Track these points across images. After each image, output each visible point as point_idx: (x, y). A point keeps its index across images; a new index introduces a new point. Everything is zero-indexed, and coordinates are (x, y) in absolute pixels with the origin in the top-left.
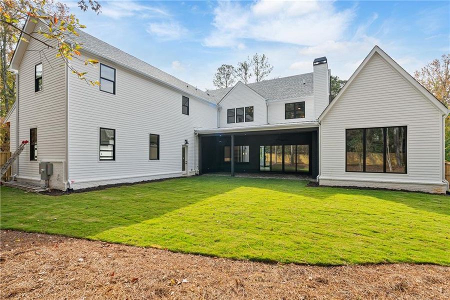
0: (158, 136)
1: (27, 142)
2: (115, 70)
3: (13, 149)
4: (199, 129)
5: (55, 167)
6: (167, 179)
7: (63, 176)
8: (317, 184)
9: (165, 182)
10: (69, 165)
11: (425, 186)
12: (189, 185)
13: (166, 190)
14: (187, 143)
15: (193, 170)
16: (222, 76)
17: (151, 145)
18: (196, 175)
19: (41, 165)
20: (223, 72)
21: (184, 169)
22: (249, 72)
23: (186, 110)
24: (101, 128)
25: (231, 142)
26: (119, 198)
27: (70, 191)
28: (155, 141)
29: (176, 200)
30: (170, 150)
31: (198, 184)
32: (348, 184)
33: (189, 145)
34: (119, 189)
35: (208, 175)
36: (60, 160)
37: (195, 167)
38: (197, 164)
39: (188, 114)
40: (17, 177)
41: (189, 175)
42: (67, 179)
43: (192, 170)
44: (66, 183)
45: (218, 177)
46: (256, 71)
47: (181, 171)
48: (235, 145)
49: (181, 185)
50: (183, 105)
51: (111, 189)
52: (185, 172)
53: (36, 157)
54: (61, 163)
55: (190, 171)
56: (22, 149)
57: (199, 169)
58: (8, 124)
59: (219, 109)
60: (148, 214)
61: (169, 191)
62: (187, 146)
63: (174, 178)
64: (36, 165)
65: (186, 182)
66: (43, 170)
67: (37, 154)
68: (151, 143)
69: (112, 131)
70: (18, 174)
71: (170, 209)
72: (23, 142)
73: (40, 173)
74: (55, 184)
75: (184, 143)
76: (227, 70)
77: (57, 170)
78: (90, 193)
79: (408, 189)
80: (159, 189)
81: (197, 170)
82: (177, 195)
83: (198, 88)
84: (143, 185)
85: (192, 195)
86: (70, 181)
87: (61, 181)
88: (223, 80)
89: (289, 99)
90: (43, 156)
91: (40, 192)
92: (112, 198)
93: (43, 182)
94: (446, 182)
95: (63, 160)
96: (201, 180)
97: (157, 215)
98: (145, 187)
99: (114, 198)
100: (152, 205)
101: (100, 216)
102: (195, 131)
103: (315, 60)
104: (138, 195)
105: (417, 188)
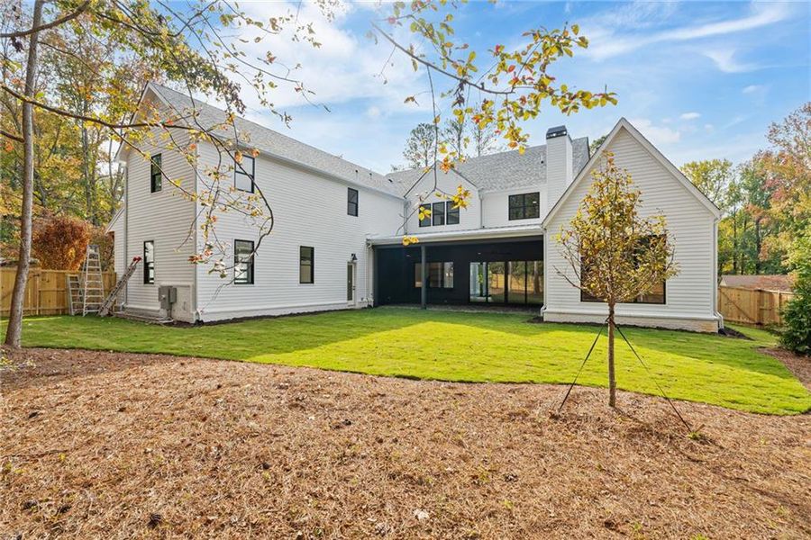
0: (313, 248)
1: (140, 259)
2: (254, 159)
3: (119, 268)
4: (374, 238)
5: (180, 291)
6: (325, 311)
7: (191, 303)
8: (540, 320)
9: (321, 315)
10: (198, 289)
11: (689, 322)
12: (354, 319)
13: (322, 324)
14: (354, 258)
15: (365, 300)
16: (418, 143)
17: (303, 262)
18: (369, 306)
19: (161, 290)
20: (420, 136)
21: (350, 298)
22: (464, 135)
23: (353, 209)
24: (236, 240)
25: (421, 256)
26: (263, 331)
27: (200, 323)
28: (307, 255)
29: (334, 335)
30: (330, 268)
31: (368, 319)
32: (584, 320)
33: (358, 261)
34: (260, 323)
35: (387, 307)
36: (186, 283)
37: (368, 295)
38: (371, 291)
39: (357, 215)
40: (125, 306)
41: (358, 306)
42: (195, 308)
43: (362, 299)
44: (194, 313)
45: (402, 310)
46: (477, 132)
47: (346, 301)
48: (428, 261)
49: (344, 319)
50: (349, 202)
51: (250, 322)
52: (351, 302)
53: (153, 279)
54: (189, 286)
55: (360, 300)
56: (134, 269)
57: (374, 298)
58: (112, 234)
59: (407, 205)
60: (300, 346)
61: (325, 325)
62: (355, 264)
63: (335, 310)
64: (153, 291)
65: (351, 315)
66: (164, 296)
67: (155, 274)
68: (302, 258)
69: (250, 244)
70: (126, 303)
71: (325, 342)
72: (135, 259)
73: (159, 299)
74: (179, 314)
75: (350, 259)
76: (427, 132)
77: (182, 296)
78: (224, 326)
79: (666, 327)
80: (313, 324)
81: (371, 299)
82: (336, 330)
83: (373, 170)
84: (292, 318)
85: (354, 330)
86: (199, 310)
87: (188, 311)
88: (421, 150)
89: (513, 188)
90: (162, 278)
91: (165, 324)
92: (254, 332)
93: (163, 313)
94: (719, 316)
95: (190, 284)
96: (374, 314)
97: (310, 347)
98: (294, 320)
99: (258, 331)
100: (303, 338)
101: (247, 347)
102: (368, 240)
103: (550, 130)
104: (286, 329)
105: (680, 325)
